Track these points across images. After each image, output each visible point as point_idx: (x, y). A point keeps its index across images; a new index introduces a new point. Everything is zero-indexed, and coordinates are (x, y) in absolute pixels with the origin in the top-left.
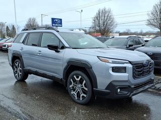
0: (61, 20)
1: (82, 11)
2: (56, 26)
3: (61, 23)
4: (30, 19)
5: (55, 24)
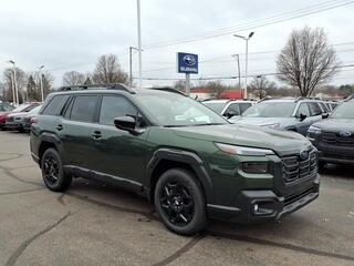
0: (196, 57)
1: (252, 34)
2: (187, 73)
3: (196, 66)
4: (103, 58)
5: (186, 66)
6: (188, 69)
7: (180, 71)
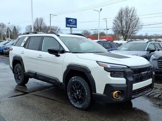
1: (101, 10)
3: (76, 24)
5: (70, 24)
6: (71, 26)
7: (67, 27)
